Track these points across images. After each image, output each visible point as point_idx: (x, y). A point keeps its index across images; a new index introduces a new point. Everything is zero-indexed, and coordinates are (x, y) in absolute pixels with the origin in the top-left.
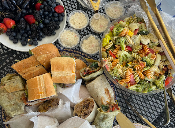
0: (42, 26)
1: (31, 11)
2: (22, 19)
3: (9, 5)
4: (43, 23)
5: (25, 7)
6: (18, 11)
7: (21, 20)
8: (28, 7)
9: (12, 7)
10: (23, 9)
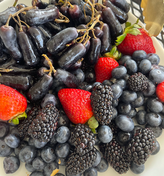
0: (108, 134)
1: (81, 75)
2: (51, 98)
3: (23, 47)
4: (114, 125)
5: (69, 62)
6: (44, 70)
7: (46, 100)
8: (79, 64)
9: (29, 53)
10: (62, 69)
